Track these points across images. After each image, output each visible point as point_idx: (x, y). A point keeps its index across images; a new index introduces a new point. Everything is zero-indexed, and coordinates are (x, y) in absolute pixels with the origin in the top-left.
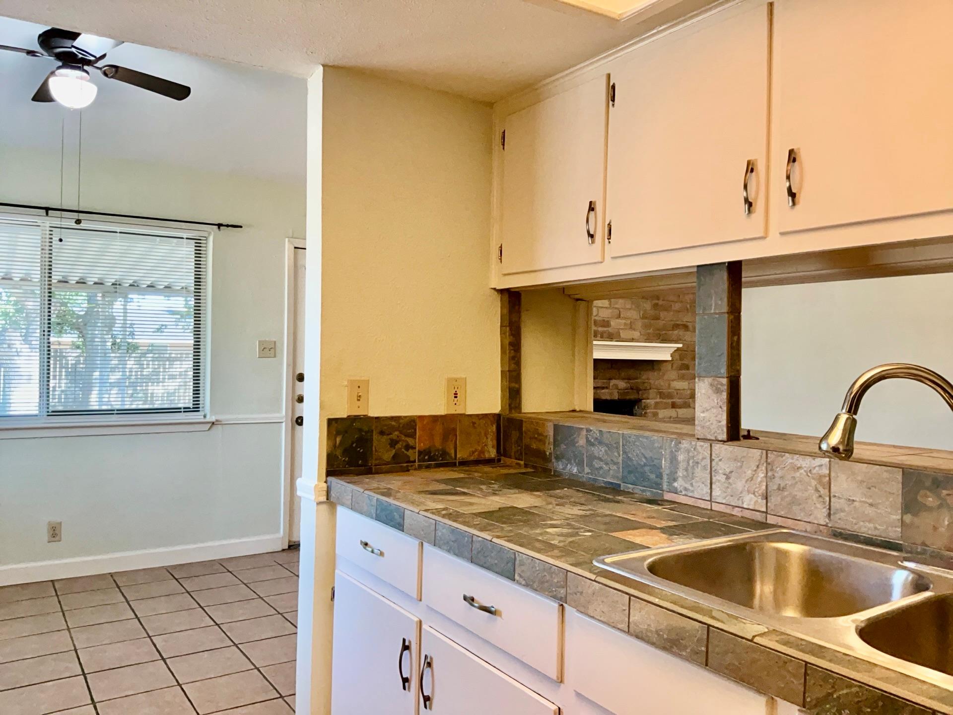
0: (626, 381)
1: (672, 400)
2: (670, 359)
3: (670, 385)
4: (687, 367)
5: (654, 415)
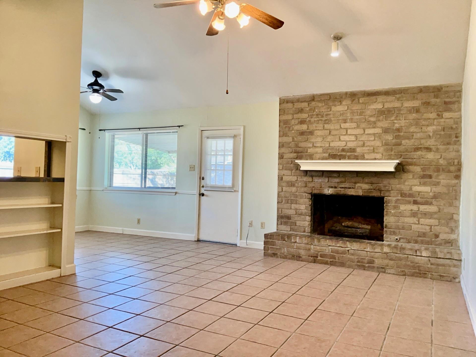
0: (370, 185)
1: (414, 199)
3: (411, 189)
4: (430, 177)
5: (395, 207)
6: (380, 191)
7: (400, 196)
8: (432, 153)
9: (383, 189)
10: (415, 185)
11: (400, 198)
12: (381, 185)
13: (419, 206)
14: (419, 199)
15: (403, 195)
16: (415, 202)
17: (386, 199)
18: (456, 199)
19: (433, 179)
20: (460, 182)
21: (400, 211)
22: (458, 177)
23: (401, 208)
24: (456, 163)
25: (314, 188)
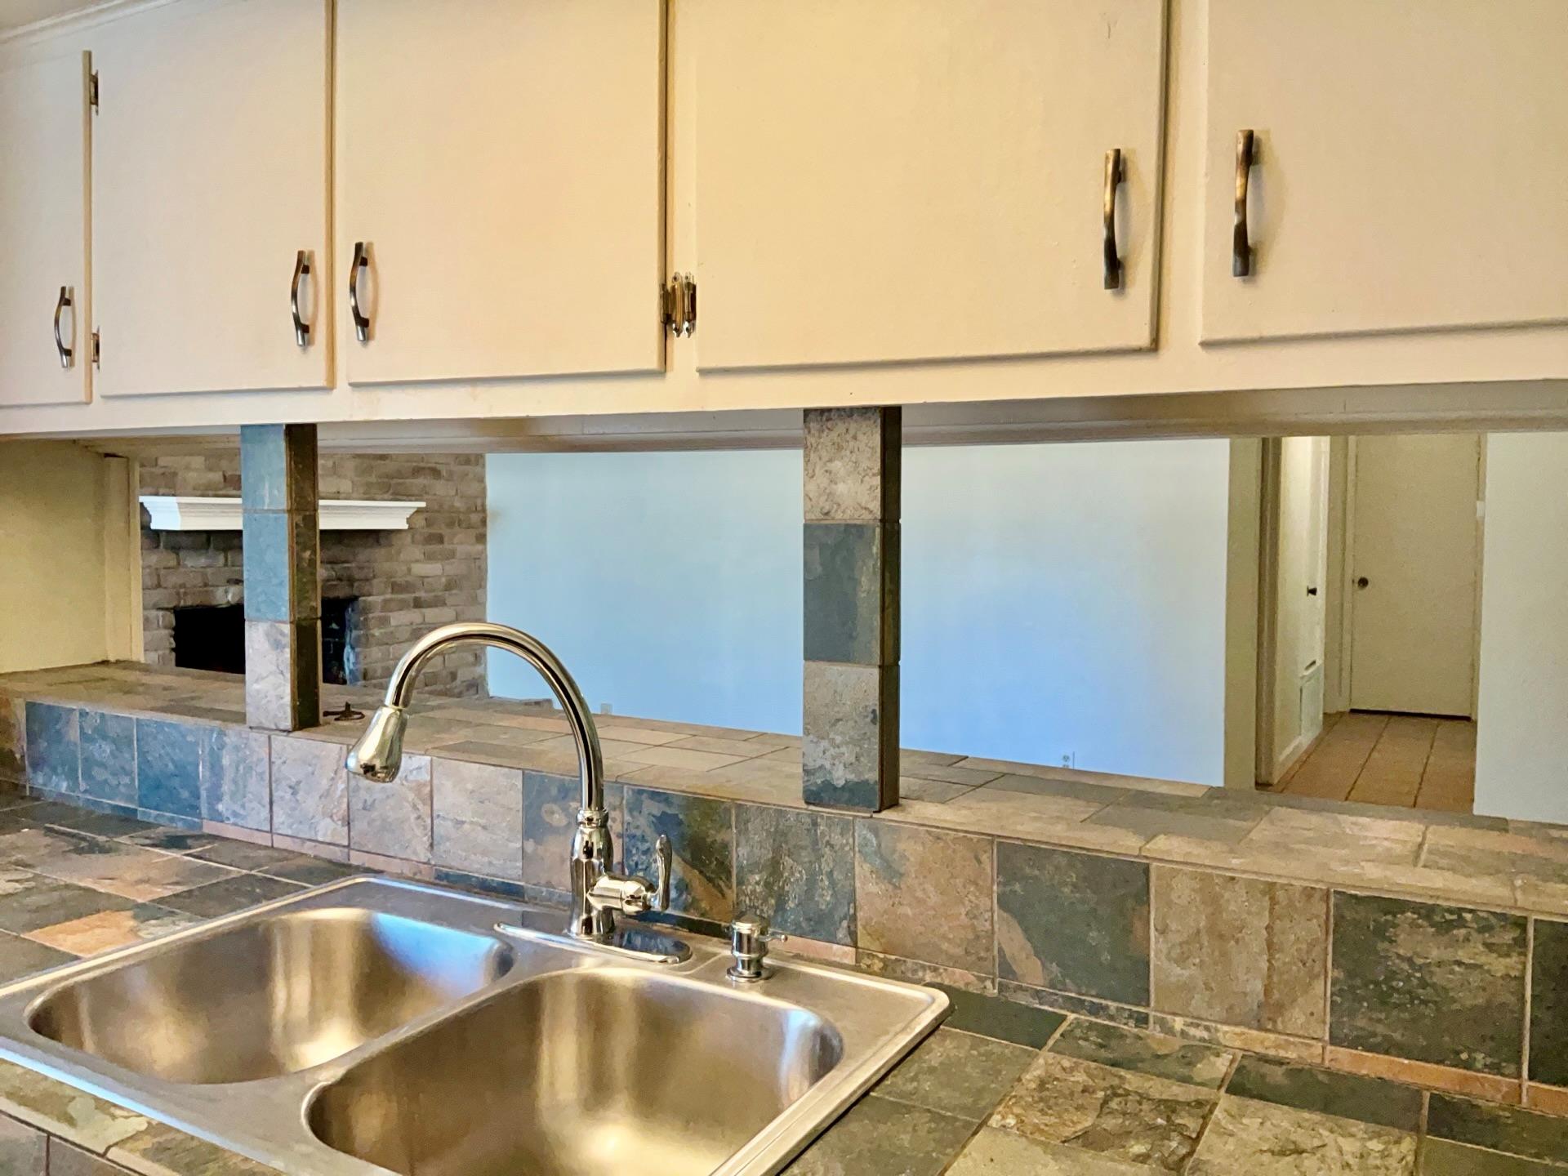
0: (329, 566)
1: (413, 595)
2: (406, 527)
3: (409, 570)
4: (440, 539)
5: (384, 621)
6: (351, 581)
7: (390, 590)
8: (442, 482)
9: (357, 577)
10: (417, 561)
11: (388, 596)
12: (353, 565)
13: (424, 610)
14: (421, 594)
15: (396, 588)
16: (418, 604)
17: (365, 601)
18: (480, 587)
19: (447, 546)
20: (485, 549)
21: (392, 629)
22: (482, 538)
23: (393, 622)
24: (479, 508)
25: (182, 590)
